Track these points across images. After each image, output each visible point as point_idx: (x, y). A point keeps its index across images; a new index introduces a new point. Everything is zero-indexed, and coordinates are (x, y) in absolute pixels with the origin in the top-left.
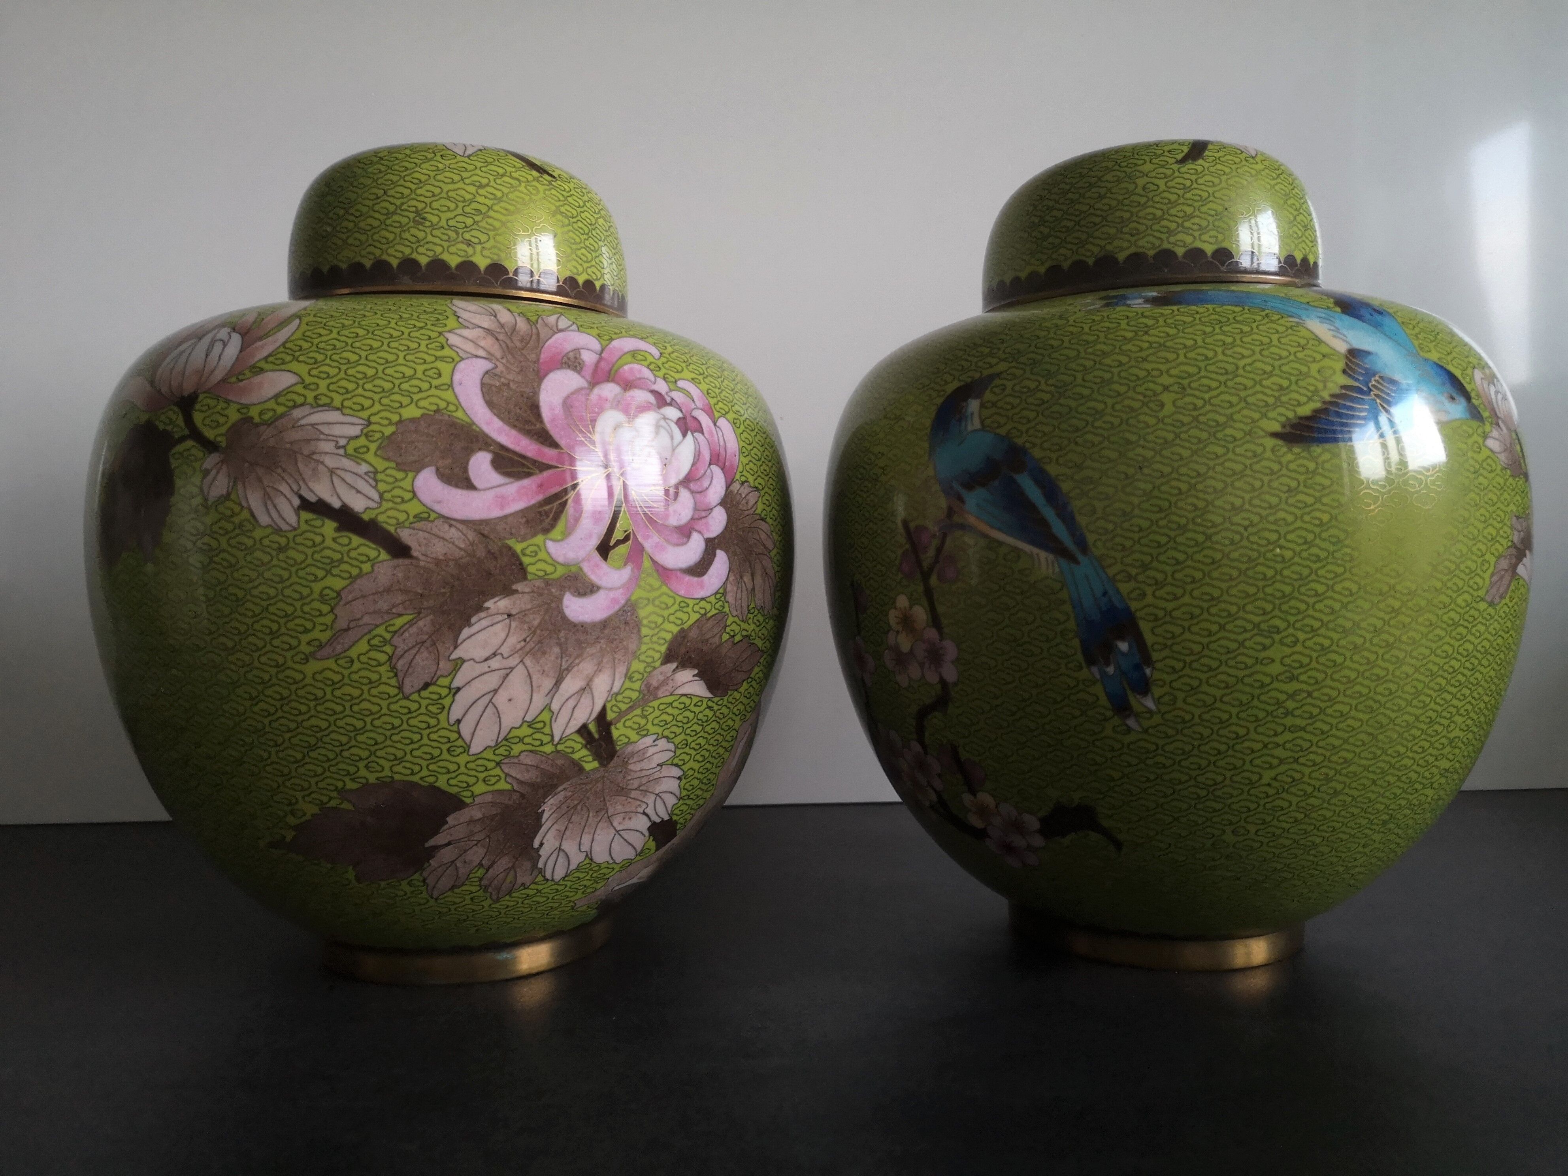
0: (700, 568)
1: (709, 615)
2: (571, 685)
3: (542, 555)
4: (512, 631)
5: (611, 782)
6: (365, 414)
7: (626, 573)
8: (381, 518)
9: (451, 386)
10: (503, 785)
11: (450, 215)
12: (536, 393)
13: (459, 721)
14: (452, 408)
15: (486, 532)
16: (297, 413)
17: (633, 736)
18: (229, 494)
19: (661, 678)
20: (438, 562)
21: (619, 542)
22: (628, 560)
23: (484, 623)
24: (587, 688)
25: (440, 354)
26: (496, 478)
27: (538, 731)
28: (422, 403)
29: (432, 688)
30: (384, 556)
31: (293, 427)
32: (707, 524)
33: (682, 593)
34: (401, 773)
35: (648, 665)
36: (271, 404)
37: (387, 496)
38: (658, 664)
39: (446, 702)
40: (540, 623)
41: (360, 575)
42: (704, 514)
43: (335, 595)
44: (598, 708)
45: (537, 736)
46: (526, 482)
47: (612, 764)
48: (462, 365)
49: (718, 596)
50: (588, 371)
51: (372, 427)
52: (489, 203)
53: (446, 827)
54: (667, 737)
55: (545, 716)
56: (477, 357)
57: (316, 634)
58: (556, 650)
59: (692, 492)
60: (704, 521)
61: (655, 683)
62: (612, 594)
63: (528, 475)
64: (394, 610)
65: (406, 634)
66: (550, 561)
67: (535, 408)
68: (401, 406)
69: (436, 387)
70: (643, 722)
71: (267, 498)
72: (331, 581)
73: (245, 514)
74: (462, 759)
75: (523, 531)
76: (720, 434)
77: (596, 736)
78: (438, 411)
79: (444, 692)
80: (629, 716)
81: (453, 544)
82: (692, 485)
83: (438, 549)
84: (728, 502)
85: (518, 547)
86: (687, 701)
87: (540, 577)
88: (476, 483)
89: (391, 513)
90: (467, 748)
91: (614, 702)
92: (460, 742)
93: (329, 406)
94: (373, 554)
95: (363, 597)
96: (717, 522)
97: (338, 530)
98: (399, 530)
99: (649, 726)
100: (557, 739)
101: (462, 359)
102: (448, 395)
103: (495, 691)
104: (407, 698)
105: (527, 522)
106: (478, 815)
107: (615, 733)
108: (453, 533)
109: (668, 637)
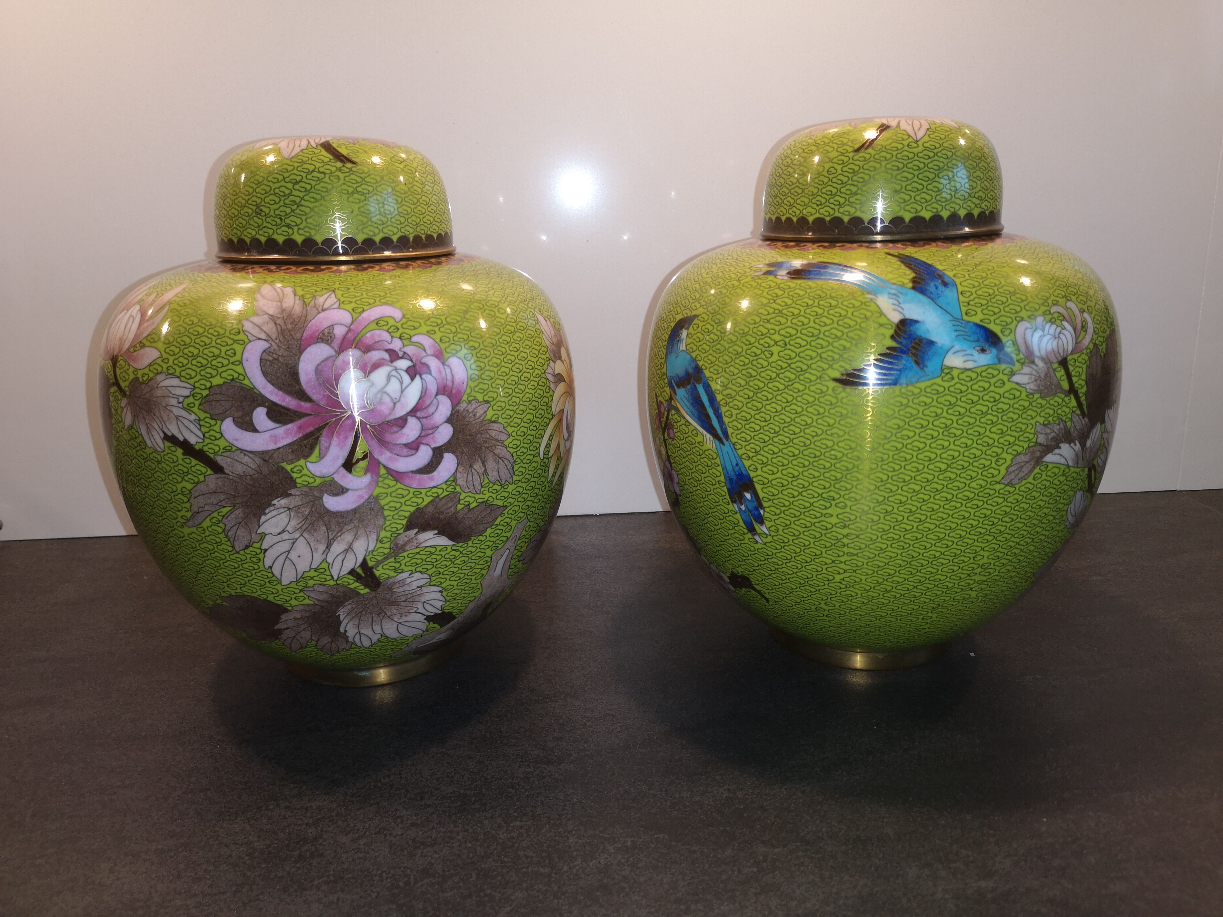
0: (430, 467)
1: (441, 496)
2: (338, 547)
3: (305, 471)
4: (292, 517)
5: (383, 599)
6: (192, 381)
7: (367, 479)
8: (205, 449)
9: (241, 362)
10: (307, 601)
11: (276, 206)
12: (296, 366)
13: (271, 567)
14: (241, 377)
15: (266, 459)
16: (159, 378)
17: (392, 574)
18: (133, 424)
19: (406, 539)
20: (240, 477)
21: (358, 460)
22: (367, 470)
23: (274, 513)
24: (350, 548)
25: (236, 338)
26: (270, 424)
27: (322, 573)
28: (224, 375)
29: (251, 549)
30: (210, 472)
31: (157, 387)
32: (433, 438)
33: (415, 486)
34: (246, 591)
35: (394, 533)
36: (146, 371)
37: (207, 435)
38: (401, 531)
39: (261, 556)
40: (309, 514)
41: (198, 482)
42: (430, 432)
43: (188, 492)
44: (360, 560)
45: (321, 576)
46: (290, 426)
47: (379, 590)
48: (249, 346)
49: (448, 483)
50: (336, 343)
51: (197, 390)
52: (301, 195)
53: (281, 620)
54: (420, 572)
55: (324, 565)
56: (259, 339)
57: (183, 513)
58: (324, 528)
59: (419, 418)
60: (432, 436)
61: (401, 542)
62: (358, 493)
63: (291, 421)
64: (220, 504)
65: (229, 518)
66: (311, 475)
67: (295, 375)
68: (212, 377)
69: (232, 363)
70: (397, 565)
71: (149, 430)
72: (184, 484)
73: (140, 438)
74: (279, 587)
75: (291, 457)
76: (448, 371)
77: (363, 575)
78: (233, 380)
79: (258, 551)
80: (386, 563)
81: (247, 466)
82: (419, 414)
83: (239, 469)
84: (453, 419)
85: (288, 468)
86: (433, 550)
87: (305, 486)
88: (258, 428)
89: (210, 446)
90: (280, 582)
91: (371, 556)
92: (274, 578)
93: (173, 375)
94: (204, 470)
95: (203, 495)
96: (445, 434)
97: (184, 454)
98: (216, 457)
99: (403, 567)
100: (335, 577)
101: (250, 341)
102: (239, 369)
103: (289, 552)
104: (238, 553)
105: (293, 452)
106: (299, 616)
107: (377, 573)
108: (246, 459)
109: (407, 514)
